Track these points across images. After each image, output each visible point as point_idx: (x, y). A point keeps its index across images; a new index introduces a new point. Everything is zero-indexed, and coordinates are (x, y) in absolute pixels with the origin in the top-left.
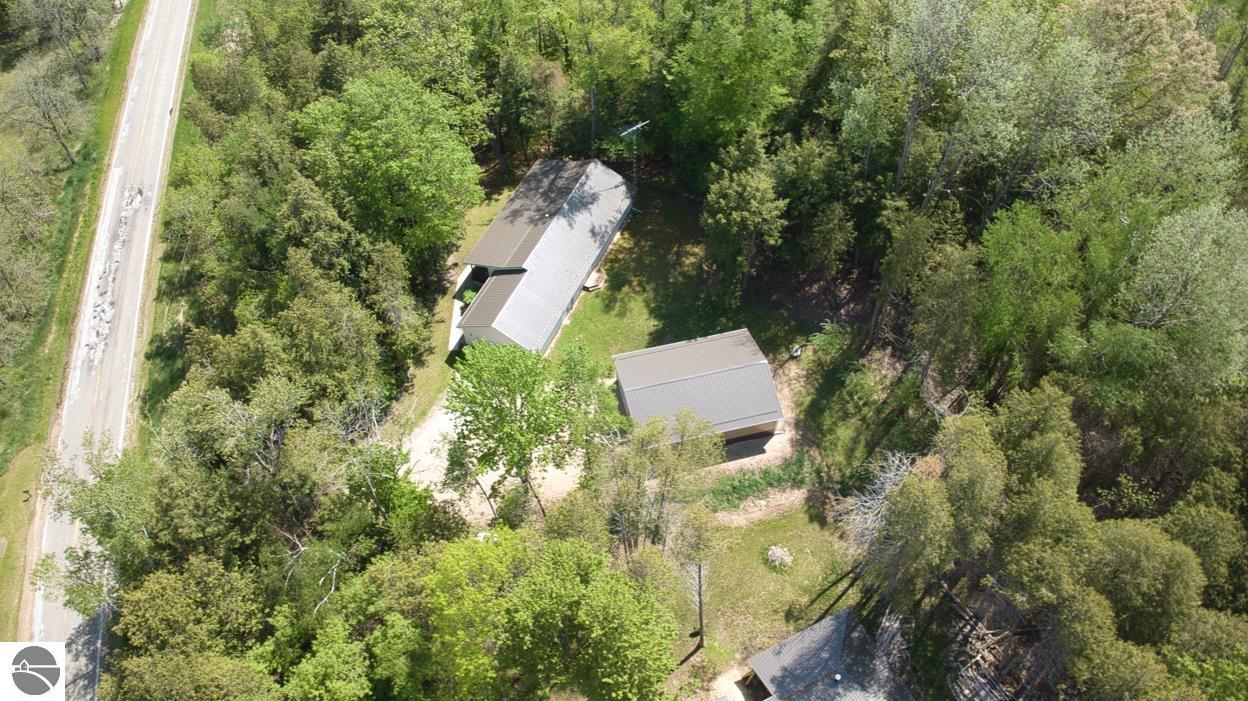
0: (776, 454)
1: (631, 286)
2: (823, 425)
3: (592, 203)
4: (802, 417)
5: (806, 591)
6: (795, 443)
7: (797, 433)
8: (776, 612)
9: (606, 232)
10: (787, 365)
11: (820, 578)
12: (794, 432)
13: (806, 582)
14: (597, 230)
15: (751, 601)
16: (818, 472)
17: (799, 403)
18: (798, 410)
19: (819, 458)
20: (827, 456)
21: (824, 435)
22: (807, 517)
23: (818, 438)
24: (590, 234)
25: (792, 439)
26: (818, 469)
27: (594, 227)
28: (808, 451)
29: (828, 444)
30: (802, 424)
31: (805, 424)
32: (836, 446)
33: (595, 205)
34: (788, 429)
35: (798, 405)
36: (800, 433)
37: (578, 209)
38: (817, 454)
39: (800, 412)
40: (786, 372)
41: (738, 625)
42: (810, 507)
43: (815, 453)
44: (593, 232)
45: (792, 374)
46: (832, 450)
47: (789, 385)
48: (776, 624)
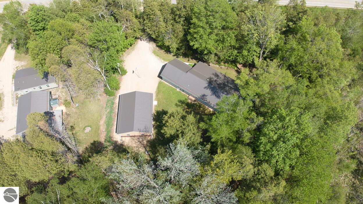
0: (114, 136)
1: (187, 109)
2: (121, 154)
3: (216, 96)
4: (124, 147)
5: (76, 133)
6: (116, 142)
7: (119, 144)
8: (74, 124)
9: (204, 100)
10: (144, 149)
11: (78, 138)
12: (120, 143)
13: (78, 134)
14: (205, 97)
15: (80, 120)
16: (106, 147)
17: (129, 148)
18: (127, 147)
19: (110, 148)
20: (110, 152)
21: (117, 153)
22: (96, 140)
23: (116, 150)
24: (203, 94)
25: (118, 142)
26: (107, 147)
27: (206, 96)
28: (112, 145)
29: (114, 153)
30: (122, 146)
31: (122, 147)
32: (113, 156)
33: (215, 97)
34: (121, 142)
35: (128, 147)
36: (119, 145)
37: (212, 90)
38: (111, 148)
39: (126, 147)
40: (142, 148)
41: (75, 115)
42: (98, 142)
43: (111, 147)
44: (204, 95)
45: (140, 149)
46: (112, 153)
47: (137, 147)
48: (71, 123)
